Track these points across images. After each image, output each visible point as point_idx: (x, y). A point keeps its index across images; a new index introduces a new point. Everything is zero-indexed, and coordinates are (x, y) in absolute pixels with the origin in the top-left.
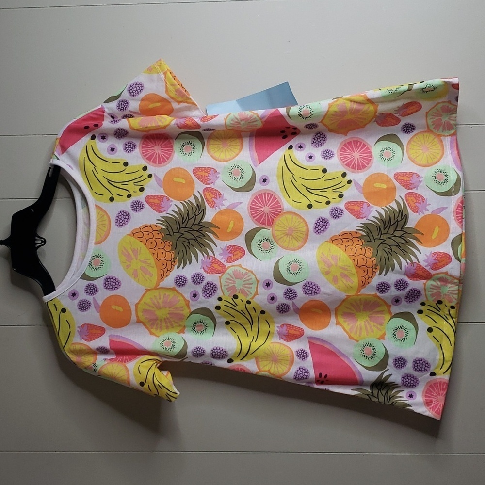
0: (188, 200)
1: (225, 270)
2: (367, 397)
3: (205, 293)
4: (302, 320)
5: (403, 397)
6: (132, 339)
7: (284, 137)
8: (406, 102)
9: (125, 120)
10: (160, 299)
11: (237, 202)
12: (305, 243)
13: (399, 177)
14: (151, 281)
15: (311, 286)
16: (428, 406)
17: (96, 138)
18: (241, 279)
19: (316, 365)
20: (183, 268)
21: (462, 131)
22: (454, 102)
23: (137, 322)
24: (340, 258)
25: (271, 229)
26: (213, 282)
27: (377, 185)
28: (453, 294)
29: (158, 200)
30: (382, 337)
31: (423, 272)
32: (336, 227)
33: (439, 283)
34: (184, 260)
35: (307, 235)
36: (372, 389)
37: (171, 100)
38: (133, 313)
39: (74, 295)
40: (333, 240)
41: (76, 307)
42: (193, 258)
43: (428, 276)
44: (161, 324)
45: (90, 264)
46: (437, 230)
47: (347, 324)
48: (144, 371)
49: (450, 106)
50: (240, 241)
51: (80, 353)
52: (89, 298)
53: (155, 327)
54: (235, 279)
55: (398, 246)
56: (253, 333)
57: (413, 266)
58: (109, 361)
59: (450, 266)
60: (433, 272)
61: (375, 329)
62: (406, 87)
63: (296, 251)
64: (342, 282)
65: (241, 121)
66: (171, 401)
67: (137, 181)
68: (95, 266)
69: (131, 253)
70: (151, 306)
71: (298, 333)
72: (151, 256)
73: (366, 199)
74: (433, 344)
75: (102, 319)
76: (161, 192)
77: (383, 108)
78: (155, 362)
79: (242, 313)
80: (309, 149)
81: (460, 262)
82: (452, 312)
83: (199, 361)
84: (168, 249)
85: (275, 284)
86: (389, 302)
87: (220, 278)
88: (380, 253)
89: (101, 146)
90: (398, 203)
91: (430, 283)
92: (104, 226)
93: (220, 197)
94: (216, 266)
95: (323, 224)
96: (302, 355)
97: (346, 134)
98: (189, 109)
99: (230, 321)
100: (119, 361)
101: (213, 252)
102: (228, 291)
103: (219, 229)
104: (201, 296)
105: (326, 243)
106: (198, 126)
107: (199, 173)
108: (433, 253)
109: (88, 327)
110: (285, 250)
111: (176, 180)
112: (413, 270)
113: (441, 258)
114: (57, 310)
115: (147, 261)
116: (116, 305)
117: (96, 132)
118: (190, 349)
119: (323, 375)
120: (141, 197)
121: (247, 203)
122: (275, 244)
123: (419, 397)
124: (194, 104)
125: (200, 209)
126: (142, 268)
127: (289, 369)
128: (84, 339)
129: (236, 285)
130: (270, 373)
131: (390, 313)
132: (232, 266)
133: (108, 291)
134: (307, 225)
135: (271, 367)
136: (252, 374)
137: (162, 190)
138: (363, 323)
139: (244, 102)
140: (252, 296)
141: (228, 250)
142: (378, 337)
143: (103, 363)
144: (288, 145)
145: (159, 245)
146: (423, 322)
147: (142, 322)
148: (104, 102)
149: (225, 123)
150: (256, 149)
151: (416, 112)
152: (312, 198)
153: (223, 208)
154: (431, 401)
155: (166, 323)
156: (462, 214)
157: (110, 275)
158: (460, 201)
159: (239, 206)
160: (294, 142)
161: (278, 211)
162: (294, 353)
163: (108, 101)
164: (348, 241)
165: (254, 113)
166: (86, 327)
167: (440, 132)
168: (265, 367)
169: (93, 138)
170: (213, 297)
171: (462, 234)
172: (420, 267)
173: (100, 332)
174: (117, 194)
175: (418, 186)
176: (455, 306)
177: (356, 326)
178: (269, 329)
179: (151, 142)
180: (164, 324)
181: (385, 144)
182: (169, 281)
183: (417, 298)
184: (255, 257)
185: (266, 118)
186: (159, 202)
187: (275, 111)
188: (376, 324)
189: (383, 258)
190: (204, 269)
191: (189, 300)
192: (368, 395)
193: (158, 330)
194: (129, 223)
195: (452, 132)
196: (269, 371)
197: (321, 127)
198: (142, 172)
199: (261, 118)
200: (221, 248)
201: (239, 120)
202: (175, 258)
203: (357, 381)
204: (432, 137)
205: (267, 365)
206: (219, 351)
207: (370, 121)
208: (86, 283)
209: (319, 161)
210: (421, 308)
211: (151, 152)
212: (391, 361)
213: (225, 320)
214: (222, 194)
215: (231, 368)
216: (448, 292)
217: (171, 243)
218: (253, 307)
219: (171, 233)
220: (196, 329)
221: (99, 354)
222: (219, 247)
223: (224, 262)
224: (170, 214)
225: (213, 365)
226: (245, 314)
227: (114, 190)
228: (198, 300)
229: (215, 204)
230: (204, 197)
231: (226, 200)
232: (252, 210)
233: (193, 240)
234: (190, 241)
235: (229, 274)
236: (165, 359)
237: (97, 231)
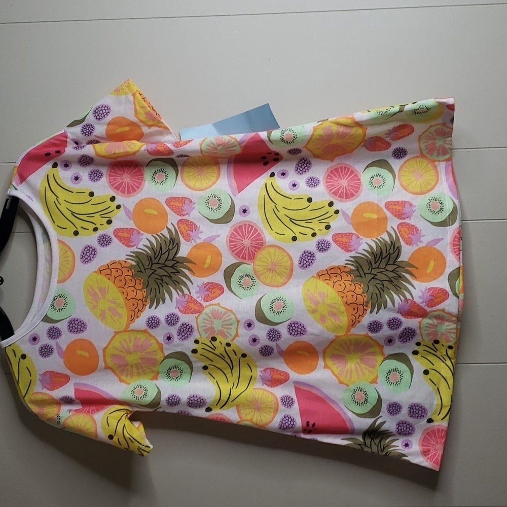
0: (161, 234)
1: (203, 310)
2: (359, 447)
3: (181, 336)
4: (287, 363)
5: (398, 446)
6: (99, 387)
7: (266, 164)
8: (396, 124)
9: (91, 145)
10: (130, 342)
11: (215, 234)
12: (289, 279)
13: (390, 207)
14: (120, 323)
15: (296, 326)
16: (425, 455)
17: (59, 167)
18: (220, 319)
19: (302, 413)
20: (155, 308)
21: (458, 155)
22: (449, 125)
23: (105, 368)
24: (327, 295)
25: (252, 264)
26: (189, 323)
27: (367, 215)
28: (451, 333)
29: (128, 233)
30: (374, 381)
31: (419, 310)
32: (323, 261)
33: (435, 321)
34: (156, 299)
35: (292, 270)
36: (364, 438)
37: (141, 124)
38: (101, 359)
39: (35, 339)
40: (320, 275)
41: (37, 353)
42: (167, 296)
43: (423, 314)
44: (132, 371)
45: (53, 305)
46: (432, 263)
47: (336, 367)
48: (113, 423)
49: (445, 129)
50: (218, 278)
51: (42, 403)
52: (52, 343)
53: (125, 374)
54: (213, 320)
55: (391, 281)
56: (233, 379)
57: (408, 303)
58: (74, 412)
59: (447, 302)
60: (428, 309)
61: (366, 372)
62: (397, 109)
63: (279, 288)
64: (331, 322)
65: (219, 145)
66: (142, 455)
67: (104, 213)
68: (58, 306)
69: (98, 291)
70: (121, 351)
71: (281, 377)
72: (120, 295)
73: (356, 230)
74: (430, 387)
75: (66, 365)
76: (131, 224)
77: (372, 131)
78: (125, 412)
79: (221, 357)
80: (293, 176)
81: (458, 298)
82: (450, 352)
83: (174, 410)
84: (139, 287)
85: (257, 324)
86: (382, 342)
87: (197, 318)
88: (371, 289)
89: (64, 175)
90: (390, 235)
91: (426, 321)
92: (67, 262)
94: (192, 305)
95: (309, 258)
96: (287, 401)
97: (332, 160)
98: (161, 133)
99: (209, 366)
100: (85, 411)
101: (189, 290)
102: (206, 333)
103: (195, 264)
104: (176, 339)
105: (313, 278)
106: (171, 152)
107: (172, 203)
108: (429, 289)
109: (50, 375)
110: (267, 287)
111: (148, 211)
112: (407, 308)
113: (437, 294)
114: (15, 356)
115: (116, 301)
116: (81, 350)
117: (58, 159)
118: (164, 397)
119: (311, 424)
120: (109, 230)
121: (226, 236)
122: (257, 280)
123: (416, 447)
124: (166, 128)
125: (174, 243)
126: (110, 309)
127: (274, 417)
128: (46, 387)
129: (214, 326)
130: (253, 423)
131: (383, 354)
132: (210, 305)
133: (73, 334)
134: (291, 258)
135: (253, 416)
136: (233, 424)
137: (132, 222)
138: (353, 366)
139: (221, 126)
140: (232, 338)
141: (205, 287)
142: (370, 380)
143: (68, 414)
144: (270, 172)
145: (129, 283)
146: (419, 364)
148: (68, 127)
149: (201, 149)
150: (235, 176)
151: (408, 135)
152: (297, 230)
153: (199, 241)
154: (429, 451)
155: (138, 369)
156: (460, 245)
157: (74, 316)
158: (457, 232)
159: (217, 239)
160: (277, 168)
161: (259, 244)
162: (279, 400)
163: (71, 125)
164: (336, 276)
165: (232, 138)
166: (48, 374)
167: (434, 157)
168: (247, 416)
169: (55, 165)
170: (190, 339)
171: (459, 268)
172: (414, 304)
173: (63, 380)
174: (82, 227)
175: (411, 215)
176: (453, 346)
177: (346, 369)
178: (251, 374)
179: (120, 170)
180: (135, 371)
181: (374, 170)
182: (141, 322)
183: (412, 337)
184: (235, 294)
185: (246, 142)
186: (129, 236)
187: (256, 134)
188: (367, 367)
189: (374, 295)
190: (178, 308)
191: (163, 342)
192: (360, 445)
193: (129, 377)
194: (95, 259)
195: (447, 156)
196: (251, 420)
197: (305, 153)
198: (109, 203)
199: (240, 143)
200: (198, 286)
201: (216, 145)
202: (146, 297)
203: (348, 429)
204: (425, 162)
205: (249, 414)
206: (196, 399)
207: (358, 146)
209: (303, 189)
210: (417, 348)
211: (119, 181)
212: (384, 407)
213: (203, 364)
214: (198, 226)
215: (210, 418)
216: (445, 331)
217: (142, 280)
218: (233, 350)
219: (143, 270)
220: (170, 375)
221: (63, 404)
222: (195, 284)
223: (201, 300)
224: (141, 249)
225: (189, 415)
226: (224, 358)
227: (79, 224)
228: (173, 343)
229: (190, 237)
230: (179, 229)
231: (202, 232)
232: (232, 244)
233: (166, 278)
234: (163, 277)
235: (206, 313)
236: (136, 409)
237: (60, 269)
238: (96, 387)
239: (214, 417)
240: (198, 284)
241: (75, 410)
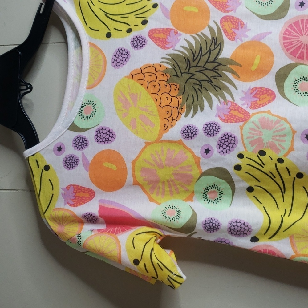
0: (202, 33)
1: (249, 118)
3: (221, 148)
6: (126, 206)
10: (163, 155)
11: (265, 31)
14: (152, 132)
18: (271, 129)
20: (193, 116)
23: (133, 184)
26: (232, 133)
29: (164, 34)
34: (194, 106)
38: (130, 172)
39: (60, 149)
41: (62, 164)
42: (206, 103)
44: (163, 189)
45: (80, 113)
48: (140, 245)
50: (268, 82)
51: (62, 220)
52: (77, 153)
53: (155, 191)
54: (261, 130)
56: (285, 205)
58: (97, 232)
66: (173, 287)
67: (139, 13)
68: (86, 114)
69: (129, 98)
70: (151, 164)
72: (153, 102)
75: (91, 179)
76: (168, 24)
78: (155, 236)
79: (271, 176)
83: (212, 237)
84: (174, 93)
87: (242, 128)
92: (99, 66)
93: (242, 27)
94: (236, 113)
99: (254, 187)
100: (109, 232)
101: (232, 96)
102: (252, 146)
103: (241, 66)
104: (215, 152)
109: (74, 188)
111: (187, 9)
114: (38, 167)
115: (148, 108)
116: (108, 162)
118: (200, 220)
120: (144, 31)
121: (279, 33)
125: (216, 43)
126: (141, 117)
128: (68, 203)
129: (263, 137)
132: (258, 113)
133: (100, 144)
136: (286, 259)
137: (169, 21)
140: (285, 152)
141: (252, 93)
143: (90, 234)
145: (164, 89)
147: (139, 185)
153: (245, 40)
155: (170, 187)
157: (103, 125)
159: (267, 37)
166: (72, 188)
168: (304, 250)
170: (232, 153)
173: (87, 195)
174: (115, 29)
180: (167, 189)
182: (175, 132)
184: (289, 101)
186: (165, 36)
190: (219, 117)
191: (200, 156)
193: (160, 196)
194: (128, 63)
198: (145, 2)
200: (243, 91)
202: (182, 104)
206: (239, 224)
208: (75, 134)
213: (247, 185)
214: (245, 23)
217: (178, 86)
218: (286, 168)
219: (179, 74)
220: (208, 196)
221: (85, 223)
222: (240, 90)
223: (247, 107)
224: (178, 51)
225: (231, 245)
226: (275, 177)
227: (112, 25)
228: (211, 157)
229: (235, 35)
230: (222, 27)
231: (249, 30)
232: (286, 41)
233: (206, 82)
234: (202, 82)
235: (253, 122)
236: (167, 233)
237: (90, 74)
238: (123, 205)
239: (262, 249)
240: (244, 90)
241: (99, 230)
